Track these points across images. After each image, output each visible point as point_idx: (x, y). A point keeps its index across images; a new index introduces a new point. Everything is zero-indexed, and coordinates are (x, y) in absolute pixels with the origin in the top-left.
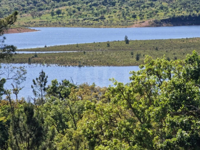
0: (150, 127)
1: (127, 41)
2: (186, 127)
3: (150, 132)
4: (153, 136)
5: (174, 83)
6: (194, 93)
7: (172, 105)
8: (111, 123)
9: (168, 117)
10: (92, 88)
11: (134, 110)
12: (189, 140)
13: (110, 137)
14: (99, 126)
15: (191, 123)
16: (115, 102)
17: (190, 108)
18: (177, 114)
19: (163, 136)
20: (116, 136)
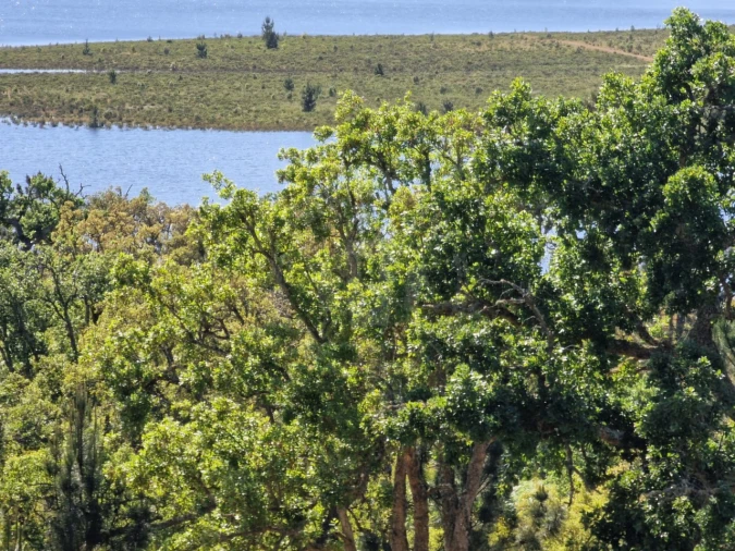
0: (347, 355)
1: (271, 40)
2: (479, 356)
3: (349, 373)
4: (361, 391)
5: (440, 195)
6: (514, 234)
7: (432, 276)
8: (205, 337)
9: (417, 320)
10: (140, 210)
11: (292, 292)
12: (491, 406)
13: (199, 391)
14: (163, 349)
15: (499, 343)
16: (223, 261)
17: (496, 291)
18: (449, 311)
19: (397, 390)
20: (225, 386)
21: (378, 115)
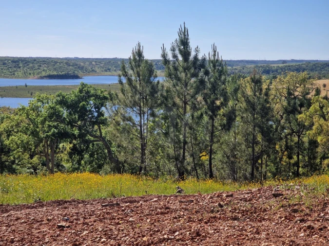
0: (38, 127)
1: (26, 86)
2: (56, 127)
3: (38, 130)
4: (39, 132)
5: (50, 106)
6: (60, 111)
7: (49, 117)
8: (18, 125)
9: (47, 123)
10: (8, 108)
11: (30, 119)
12: (57, 133)
13: (17, 132)
14: (12, 127)
15: (58, 125)
16: (20, 115)
17: (58, 119)
18: (51, 121)
19: (44, 132)
20: (21, 132)
21: (42, 95)
